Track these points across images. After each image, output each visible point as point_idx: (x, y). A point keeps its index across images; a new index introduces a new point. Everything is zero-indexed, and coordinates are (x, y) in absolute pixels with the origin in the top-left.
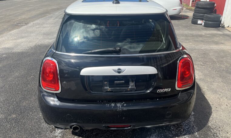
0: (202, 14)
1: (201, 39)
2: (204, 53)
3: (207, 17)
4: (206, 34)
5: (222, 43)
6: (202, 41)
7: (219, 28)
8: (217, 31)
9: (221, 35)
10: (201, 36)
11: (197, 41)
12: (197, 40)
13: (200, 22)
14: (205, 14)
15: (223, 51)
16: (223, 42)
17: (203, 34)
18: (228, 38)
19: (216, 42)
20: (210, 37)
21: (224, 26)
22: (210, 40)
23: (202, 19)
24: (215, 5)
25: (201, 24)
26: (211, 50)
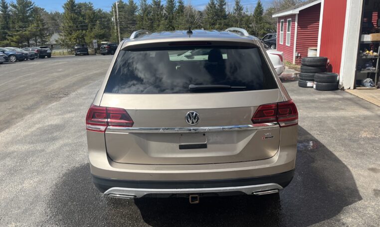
0: (311, 74)
1: (314, 105)
2: (320, 122)
3: (319, 77)
4: (320, 99)
5: (343, 109)
6: (316, 108)
7: (337, 91)
8: (334, 95)
9: (340, 99)
10: (314, 101)
11: (310, 108)
12: (309, 106)
13: (309, 84)
14: (316, 74)
15: (344, 118)
16: (343, 107)
17: (317, 99)
18: (349, 102)
19: (333, 107)
20: (325, 102)
21: (343, 88)
22: (326, 106)
23: (312, 80)
24: (328, 61)
25: (312, 87)
26: (328, 117)
